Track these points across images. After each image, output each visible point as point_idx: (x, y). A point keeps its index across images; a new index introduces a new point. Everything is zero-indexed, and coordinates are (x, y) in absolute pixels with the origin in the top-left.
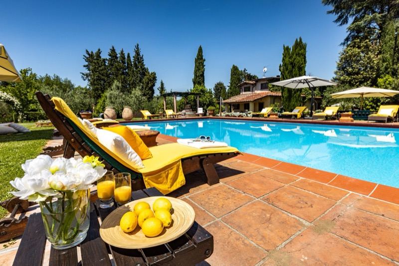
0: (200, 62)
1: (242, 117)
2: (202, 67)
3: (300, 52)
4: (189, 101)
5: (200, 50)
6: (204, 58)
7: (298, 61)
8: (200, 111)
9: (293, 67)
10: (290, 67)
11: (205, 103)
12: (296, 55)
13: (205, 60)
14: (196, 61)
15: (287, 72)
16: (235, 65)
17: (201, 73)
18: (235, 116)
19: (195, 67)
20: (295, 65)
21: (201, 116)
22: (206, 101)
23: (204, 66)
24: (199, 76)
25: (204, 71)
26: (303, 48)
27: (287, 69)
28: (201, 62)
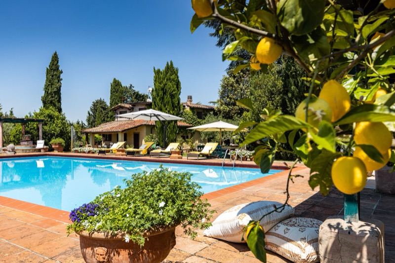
0: (54, 73)
1: (93, 153)
2: (57, 81)
3: (172, 77)
4: (31, 129)
5: (55, 58)
6: (60, 69)
7: (169, 87)
8: (40, 144)
9: (165, 93)
10: (161, 93)
11: (54, 134)
12: (167, 80)
13: (62, 72)
14: (48, 72)
15: (158, 99)
16: (117, 79)
17: (55, 90)
18: (84, 152)
19: (47, 80)
20: (166, 91)
21: (42, 152)
22: (55, 130)
23: (59, 80)
24: (51, 94)
25: (60, 87)
26: (174, 72)
27: (158, 96)
28: (56, 75)
